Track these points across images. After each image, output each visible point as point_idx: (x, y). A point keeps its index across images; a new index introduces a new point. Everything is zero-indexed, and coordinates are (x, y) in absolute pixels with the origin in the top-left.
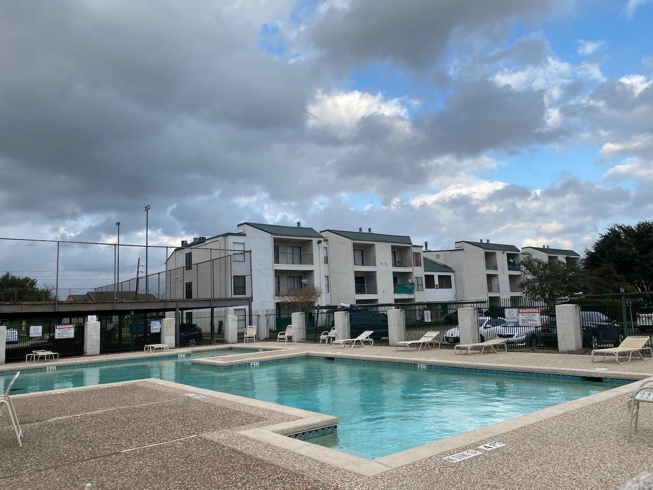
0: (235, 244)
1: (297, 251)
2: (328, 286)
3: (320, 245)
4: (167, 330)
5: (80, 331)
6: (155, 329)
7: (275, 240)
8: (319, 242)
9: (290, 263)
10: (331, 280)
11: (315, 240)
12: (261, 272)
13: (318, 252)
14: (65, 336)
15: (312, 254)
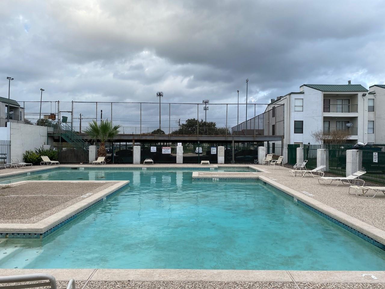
0: (296, 100)
1: (346, 102)
2: (374, 128)
3: (364, 97)
4: (219, 153)
5: (174, 150)
6: (214, 152)
7: (325, 96)
8: (364, 95)
9: (340, 112)
10: (376, 124)
11: (360, 94)
12: (314, 118)
13: (363, 104)
14: (167, 153)
15: (358, 105)
